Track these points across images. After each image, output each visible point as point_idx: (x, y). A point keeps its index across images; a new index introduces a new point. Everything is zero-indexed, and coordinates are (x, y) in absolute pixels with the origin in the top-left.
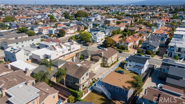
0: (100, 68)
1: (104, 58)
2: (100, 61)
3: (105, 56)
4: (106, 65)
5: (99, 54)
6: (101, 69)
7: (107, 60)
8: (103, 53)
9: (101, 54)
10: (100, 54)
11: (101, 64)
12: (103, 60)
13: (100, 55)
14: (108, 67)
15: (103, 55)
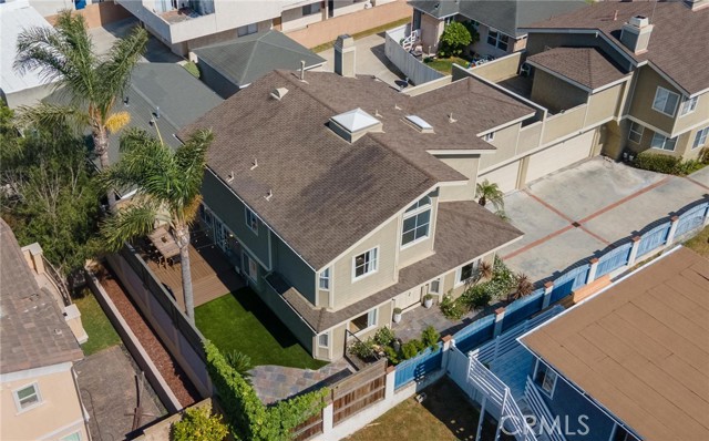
0: (585, 167)
1: (647, 79)
2: (606, 100)
3: (667, 66)
4: (657, 150)
5: (604, 30)
6: (592, 173)
7: (672, 109)
8: (645, 27)
9: (629, 38)
10: (616, 34)
11: (607, 131)
12: (636, 101)
13: (614, 42)
14: (669, 166)
15: (641, 47)
